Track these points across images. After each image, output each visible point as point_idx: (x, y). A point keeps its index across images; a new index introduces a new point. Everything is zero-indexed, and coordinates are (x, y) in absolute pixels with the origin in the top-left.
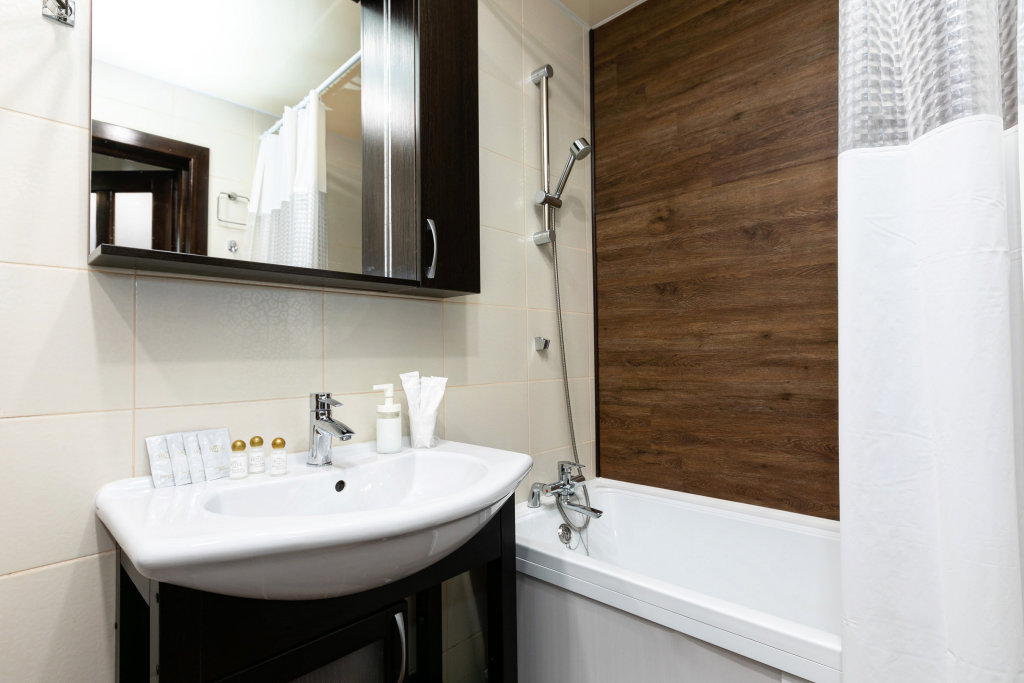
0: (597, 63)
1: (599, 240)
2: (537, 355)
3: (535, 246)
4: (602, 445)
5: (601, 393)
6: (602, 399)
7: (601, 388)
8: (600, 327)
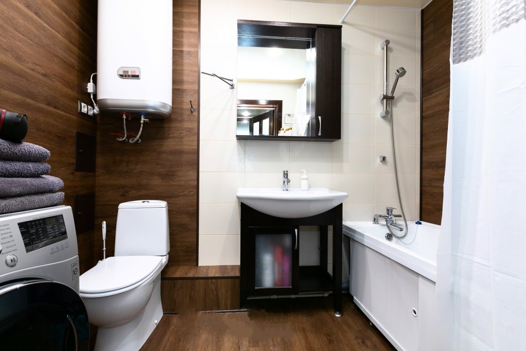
0: (424, 25)
1: (424, 109)
2: (381, 163)
3: (380, 118)
4: (423, 206)
5: (424, 182)
6: (424, 185)
7: (423, 179)
8: (423, 151)
